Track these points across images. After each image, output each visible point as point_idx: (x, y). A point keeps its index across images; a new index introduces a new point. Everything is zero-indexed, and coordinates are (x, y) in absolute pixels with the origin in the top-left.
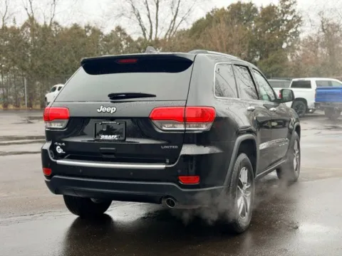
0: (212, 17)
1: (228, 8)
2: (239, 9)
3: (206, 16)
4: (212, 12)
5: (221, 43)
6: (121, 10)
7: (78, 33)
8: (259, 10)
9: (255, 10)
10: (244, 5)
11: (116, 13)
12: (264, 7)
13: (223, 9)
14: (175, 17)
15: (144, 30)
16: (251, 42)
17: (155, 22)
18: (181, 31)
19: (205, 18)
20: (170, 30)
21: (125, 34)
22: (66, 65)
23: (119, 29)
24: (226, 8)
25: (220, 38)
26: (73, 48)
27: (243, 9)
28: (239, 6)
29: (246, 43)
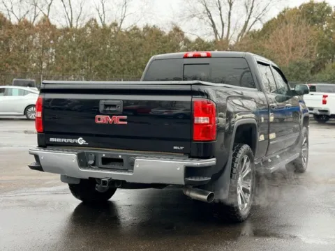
0: (283, 17)
1: (300, 7)
2: (311, 9)
3: (278, 16)
4: (284, 12)
6: (193, 11)
7: (137, 33)
8: (333, 9)
9: (329, 10)
10: (317, 5)
13: (296, 8)
14: (249, 18)
19: (276, 18)
22: (122, 65)
24: (298, 8)
25: (286, 39)
26: (131, 49)
27: (315, 9)
28: (310, 6)
29: (314, 44)
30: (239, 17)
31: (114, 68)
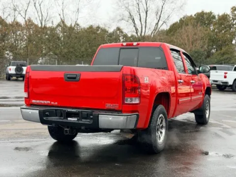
0: (183, 21)
1: (195, 15)
2: (203, 16)
4: (184, 18)
5: (188, 39)
6: (122, 16)
7: (92, 31)
8: (217, 17)
9: (214, 17)
10: (206, 14)
11: (119, 18)
12: (220, 15)
13: (191, 16)
14: (159, 21)
15: (137, 29)
16: (210, 39)
17: (145, 24)
18: (162, 31)
19: (179, 22)
20: (155, 30)
21: (122, 32)
22: (82, 52)
23: (118, 29)
24: (193, 16)
25: (188, 36)
26: (88, 41)
27: (205, 16)
28: (202, 14)
29: (206, 40)
30: (152, 21)
31: (77, 54)
